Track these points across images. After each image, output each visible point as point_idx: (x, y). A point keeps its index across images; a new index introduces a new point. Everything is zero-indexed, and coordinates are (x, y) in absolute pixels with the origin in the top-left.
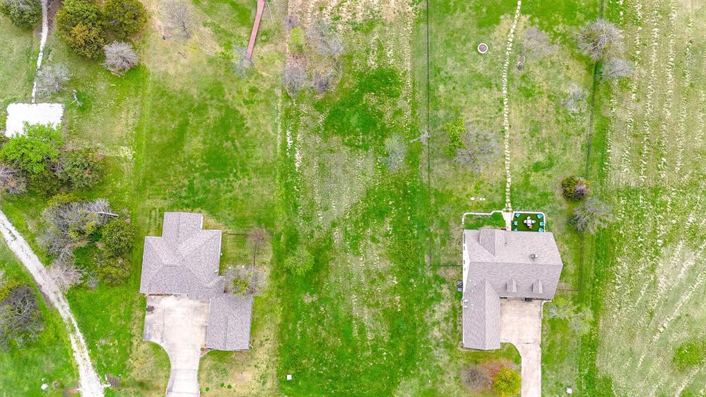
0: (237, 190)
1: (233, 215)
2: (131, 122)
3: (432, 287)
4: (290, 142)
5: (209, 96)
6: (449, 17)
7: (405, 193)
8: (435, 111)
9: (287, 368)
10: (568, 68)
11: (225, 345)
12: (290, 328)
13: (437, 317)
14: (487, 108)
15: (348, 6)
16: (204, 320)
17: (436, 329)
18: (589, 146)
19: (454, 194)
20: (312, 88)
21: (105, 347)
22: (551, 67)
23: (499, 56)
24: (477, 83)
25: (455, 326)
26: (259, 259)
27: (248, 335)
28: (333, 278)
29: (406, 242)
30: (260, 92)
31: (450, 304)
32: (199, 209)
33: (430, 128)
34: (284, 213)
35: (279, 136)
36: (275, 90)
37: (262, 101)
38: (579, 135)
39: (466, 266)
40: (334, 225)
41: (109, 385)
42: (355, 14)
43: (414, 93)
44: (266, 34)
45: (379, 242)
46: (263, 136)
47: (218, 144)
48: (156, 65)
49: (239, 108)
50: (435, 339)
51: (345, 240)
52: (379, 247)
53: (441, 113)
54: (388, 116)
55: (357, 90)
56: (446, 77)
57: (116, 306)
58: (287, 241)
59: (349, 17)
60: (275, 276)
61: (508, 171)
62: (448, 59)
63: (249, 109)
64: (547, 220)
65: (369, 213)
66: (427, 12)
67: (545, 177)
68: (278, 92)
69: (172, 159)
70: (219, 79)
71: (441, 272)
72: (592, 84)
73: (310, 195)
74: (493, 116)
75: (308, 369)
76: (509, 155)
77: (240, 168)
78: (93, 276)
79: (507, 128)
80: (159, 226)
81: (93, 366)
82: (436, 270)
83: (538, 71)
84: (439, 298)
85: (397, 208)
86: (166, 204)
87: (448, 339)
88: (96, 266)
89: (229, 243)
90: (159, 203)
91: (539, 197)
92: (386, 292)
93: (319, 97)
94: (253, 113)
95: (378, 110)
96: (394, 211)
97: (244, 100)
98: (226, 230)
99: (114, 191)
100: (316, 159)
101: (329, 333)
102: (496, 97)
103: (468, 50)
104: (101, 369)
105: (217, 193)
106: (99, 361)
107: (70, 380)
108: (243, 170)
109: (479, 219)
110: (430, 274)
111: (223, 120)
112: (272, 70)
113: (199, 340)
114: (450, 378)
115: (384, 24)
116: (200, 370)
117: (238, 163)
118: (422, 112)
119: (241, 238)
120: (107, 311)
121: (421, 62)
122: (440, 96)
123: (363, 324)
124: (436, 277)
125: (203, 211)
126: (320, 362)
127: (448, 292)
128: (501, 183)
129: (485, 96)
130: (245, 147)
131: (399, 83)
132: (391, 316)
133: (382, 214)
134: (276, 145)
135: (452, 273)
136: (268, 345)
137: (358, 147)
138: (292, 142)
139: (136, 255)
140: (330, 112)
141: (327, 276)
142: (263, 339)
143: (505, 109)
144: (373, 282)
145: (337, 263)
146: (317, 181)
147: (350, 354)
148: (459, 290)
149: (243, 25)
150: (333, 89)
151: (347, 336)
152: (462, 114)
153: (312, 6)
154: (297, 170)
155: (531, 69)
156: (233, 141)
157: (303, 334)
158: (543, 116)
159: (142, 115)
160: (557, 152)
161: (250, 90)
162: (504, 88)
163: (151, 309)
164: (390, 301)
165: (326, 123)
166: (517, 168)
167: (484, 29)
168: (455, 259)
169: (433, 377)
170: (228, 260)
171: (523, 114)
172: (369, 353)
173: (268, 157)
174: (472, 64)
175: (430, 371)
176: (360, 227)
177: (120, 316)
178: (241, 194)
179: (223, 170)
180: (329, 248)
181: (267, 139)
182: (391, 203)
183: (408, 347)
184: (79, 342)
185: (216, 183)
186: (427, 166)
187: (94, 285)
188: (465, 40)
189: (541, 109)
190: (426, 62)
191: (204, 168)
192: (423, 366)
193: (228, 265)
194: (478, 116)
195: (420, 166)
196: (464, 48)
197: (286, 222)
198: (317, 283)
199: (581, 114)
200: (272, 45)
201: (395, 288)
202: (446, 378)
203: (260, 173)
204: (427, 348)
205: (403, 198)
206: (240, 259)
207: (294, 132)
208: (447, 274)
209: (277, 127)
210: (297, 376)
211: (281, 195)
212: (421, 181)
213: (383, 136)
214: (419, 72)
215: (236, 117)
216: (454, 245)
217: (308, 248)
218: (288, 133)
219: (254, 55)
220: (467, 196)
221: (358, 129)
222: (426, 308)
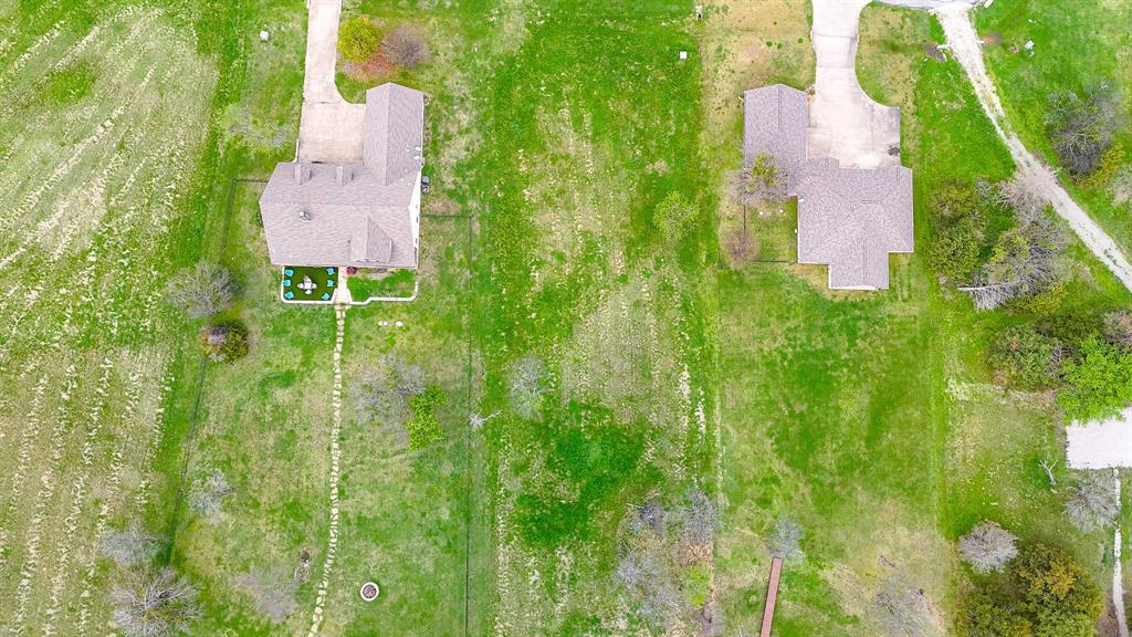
0: (780, 331)
1: (782, 292)
2: (958, 441)
3: (470, 185)
4: (700, 413)
5: (837, 489)
7: (509, 332)
8: (457, 472)
9: (687, 68)
10: (219, 560)
11: (780, 91)
12: (685, 124)
13: (463, 141)
14: (366, 480)
16: (814, 136)
17: (465, 124)
18: (196, 417)
19: (429, 331)
20: (667, 510)
21: (952, 98)
22: (248, 560)
23: (341, 578)
24: (382, 525)
25: (435, 128)
26: (738, 224)
27: (748, 109)
28: (624, 197)
29: (509, 253)
30: (753, 499)
31: (442, 159)
32: (837, 300)
33: (466, 442)
34: (702, 297)
35: (718, 422)
36: (728, 504)
37: (750, 483)
38: (210, 438)
39: (415, 212)
40: (624, 279)
41: (939, 47)
43: (493, 504)
44: (750, 606)
45: (553, 253)
46: (743, 422)
47: (816, 408)
48: (928, 542)
49: (787, 470)
50: (467, 110)
51: (606, 255)
52: (552, 245)
53: (447, 469)
54: (538, 463)
55: (590, 507)
56: (436, 535)
57: (945, 155)
58: (696, 253)
60: (710, 202)
61: (338, 371)
62: (431, 570)
63: (770, 469)
64: (279, 290)
65: (569, 299)
67: (276, 362)
68: (723, 500)
69: (885, 380)
70: (823, 520)
71: (455, 207)
72: (177, 531)
73: (664, 326)
74: (358, 466)
75: (657, 67)
76: (334, 398)
77: (778, 369)
78: (983, 198)
79: (335, 445)
80: (895, 271)
81: (965, 73)
82: (462, 211)
83: (273, 552)
84: (459, 170)
85: (523, 308)
86: (889, 308)
87: (446, 108)
88: (981, 212)
89: (785, 253)
90: (897, 309)
91: (289, 328)
92: (540, 177)
93: (654, 493)
94: (763, 462)
95: (554, 472)
96: (528, 303)
97: (779, 485)
98: (792, 267)
99: (969, 327)
100: (655, 386)
101: (626, 118)
102: (350, 501)
103: (396, 588)
104: (953, 69)
105: (810, 328)
106: (958, 80)
107: (995, 54)
108: (771, 364)
109: (390, 291)
110: (472, 204)
111: (811, 449)
112: (735, 540)
113: (819, 108)
114: (445, 55)
116: (815, 65)
117: (781, 376)
118: (480, 470)
119: (766, 256)
120: (957, 149)
121: (481, 561)
122: (448, 500)
123: (575, 131)
124: (462, 199)
125: (829, 298)
126: (638, 78)
127: (444, 178)
128: (351, 351)
129: (369, 502)
131: (520, 522)
132: (532, 142)
133: (548, 297)
134: (722, 407)
135: (437, 206)
136: (718, 101)
137: (587, 407)
138: (696, 414)
139: (925, 227)
140: (635, 467)
141: (632, 201)
142: (725, 109)
143: (336, 479)
144: (561, 193)
145: (617, 220)
146: (653, 349)
147: (594, 89)
148: (426, 180)
149: (790, 623)
150: (631, 509)
151: (600, 114)
152: (410, 470)
154: (686, 366)
155: (286, 555)
156: (792, 414)
157: (666, 116)
158: (270, 469)
159: (941, 452)
160: (250, 407)
161: (770, 502)
162: (336, 517)
163: (893, 151)
164: (534, 164)
165: (641, 447)
166: (322, 377)
167: (365, 629)
168: (431, 227)
169: (471, 56)
170: (784, 223)
171: (304, 473)
172: (567, 89)
173: (733, 387)
174: (390, 561)
175: (475, 64)
176: (582, 276)
177: (937, 141)
178: (772, 326)
179: (804, 365)
180: (631, 244)
181: (737, 417)
182: (534, 315)
183: (508, 97)
184: (992, 105)
185: (813, 343)
186: (473, 377)
187: (981, 184)
188: (402, 607)
189: (274, 482)
190: (471, 563)
191: (833, 368)
192: (485, 72)
193: (785, 215)
194: (384, 466)
195: (484, 378)
196: (403, 591)
197: (700, 282)
198: (647, 190)
199: (203, 476)
200: (737, 586)
201: (527, 183)
202: (451, 54)
203: (744, 360)
204: (478, 97)
205: (513, 323)
206: (768, 225)
207: (693, 431)
208: (445, 205)
209: (722, 438)
210: (673, 57)
211: (708, 325)
212: (484, 352)
213: (546, 427)
214: (483, 544)
215: (789, 455)
216: (433, 249)
217: (661, 241)
218: (703, 428)
219: (768, 565)
220: (408, 329)
221: (588, 437)
222: (480, 154)
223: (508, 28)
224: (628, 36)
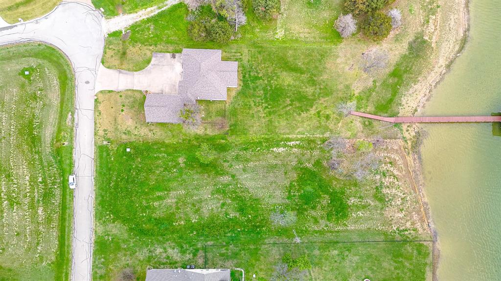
0: (256, 109)
1: (238, 107)
2: (302, 35)
3: (191, 247)
4: (291, 143)
5: (322, 87)
6: (390, 258)
7: (259, 227)
8: (318, 248)
9: (134, 148)
11: (148, 106)
12: (162, 149)
13: (170, 251)
15: (394, 183)
16: (167, 91)
17: (161, 250)
19: (257, 262)
20: (331, 158)
21: (148, 29)
25: (163, 264)
26: (209, 126)
27: (155, 121)
28: (196, 177)
29: (222, 228)
30: (327, 122)
31: (178, 260)
32: (242, 84)
33: (306, 244)
34: (241, 142)
35: (295, 136)
36: (329, 132)
37: (320, 123)
39: (205, 271)
40: (233, 176)
41: (123, 33)
42: (389, 188)
43: (331, 232)
44: (370, 124)
45: (222, 208)
46: (295, 125)
47: (288, 95)
48: (343, 50)
49: (314, 107)
50: (155, 249)
51: (222, 185)
52: (218, 209)
53: (316, 252)
54: (313, 213)
55: (331, 191)
56: (344, 256)
57: (176, 34)
58: (221, 145)
59: (386, 184)
60: (197, 138)
62: (358, 257)
63: (314, 115)
65: (242, 201)
66: (393, 241)
68: (327, 135)
69: (276, 65)
70: (334, 93)
71: (201, 253)
73: (254, 159)
75: (134, 162)
77: (272, 110)
78: (195, 18)
80: (229, 58)
81: (136, 22)
82: (202, 250)
84: (183, 252)
85: (246, 221)
86: (245, 62)
87: (154, 259)
88: (202, 19)
89: (219, 106)
90: (245, 58)
92: (186, 215)
93: (325, 163)
94: (311, 117)
95: (317, 206)
96: (244, 219)
97: (321, 111)
98: (228, 103)
99: (253, 28)
100: (280, 162)
101: (158, 176)
103: (365, 272)
104: (134, 28)
105: (254, 96)
106: (139, 26)
107: (127, 8)
108: (270, 113)
110: (199, 245)
111: (305, 97)
112: (343, 130)
113: (154, 89)
114: (128, 260)
115: (382, 209)
116: (133, 90)
117: (275, 109)
118: (317, 238)
119: (223, 114)
120: (172, 28)
121: (355, 236)
122: (330, 251)
123: (165, 199)
124: (197, 250)
125: (241, 87)
126: (138, 170)
127: (187, 258)
130: (286, 113)
131: (338, 220)
132: (170, 218)
133: (241, 210)
134: (288, 134)
135: (201, 261)
136: (150, 134)
137: (290, 192)
138: (291, 145)
139: (210, 44)
140: (314, 171)
141: (197, 173)
142: (154, 131)
144: (194, 205)
145: (206, 179)
146: (264, 163)
147: (144, 191)
148: (188, 267)
149: (376, 108)
150: (332, 173)
151: (156, 188)
152: (317, 268)
153: (393, 157)
154: (271, 149)
156: (290, 105)
157: (158, 158)
159: (306, 43)
161: (328, 115)
163: (174, 57)
164: (180, 218)
165: (306, 169)
168: (210, 264)
169: (129, 248)
170: (208, 106)
172: (144, 203)
173: (280, 129)
174: (354, 275)
175: (133, 246)
176: (232, 195)
177: (169, 37)
178: (254, 112)
179: (270, 99)
180: (217, 173)
181: (292, 128)
182: (250, 216)
183: (149, 231)
184: (152, 11)
185: (261, 95)
186: (277, 242)
187: (189, 18)
188: (373, 269)
190: (354, 240)
191: (271, 86)
192: (136, 241)
193: (204, 105)
195: (277, 237)
196: (366, 269)
197: (234, 143)
198: (192, 166)
200: (362, 129)
201: (189, 221)
202: (128, 257)
203: (268, 124)
204: (148, 244)
205: (253, 225)
206: (208, 113)
207: (298, 146)
208: (200, 258)
209: (302, 134)
210: (129, 155)
211: (253, 139)
212: (266, 238)
213: (298, 210)
214: (347, 236)
215: (308, 106)
216: (221, 262)
217: (216, 160)
218: (298, 142)
219: (353, 117)
220: (256, 272)
221: (302, 192)
222: (176, 243)
223: (115, 231)
224: (119, 175)
